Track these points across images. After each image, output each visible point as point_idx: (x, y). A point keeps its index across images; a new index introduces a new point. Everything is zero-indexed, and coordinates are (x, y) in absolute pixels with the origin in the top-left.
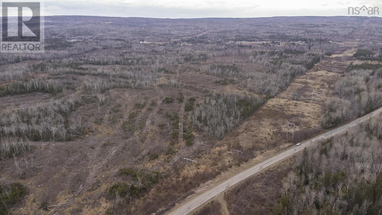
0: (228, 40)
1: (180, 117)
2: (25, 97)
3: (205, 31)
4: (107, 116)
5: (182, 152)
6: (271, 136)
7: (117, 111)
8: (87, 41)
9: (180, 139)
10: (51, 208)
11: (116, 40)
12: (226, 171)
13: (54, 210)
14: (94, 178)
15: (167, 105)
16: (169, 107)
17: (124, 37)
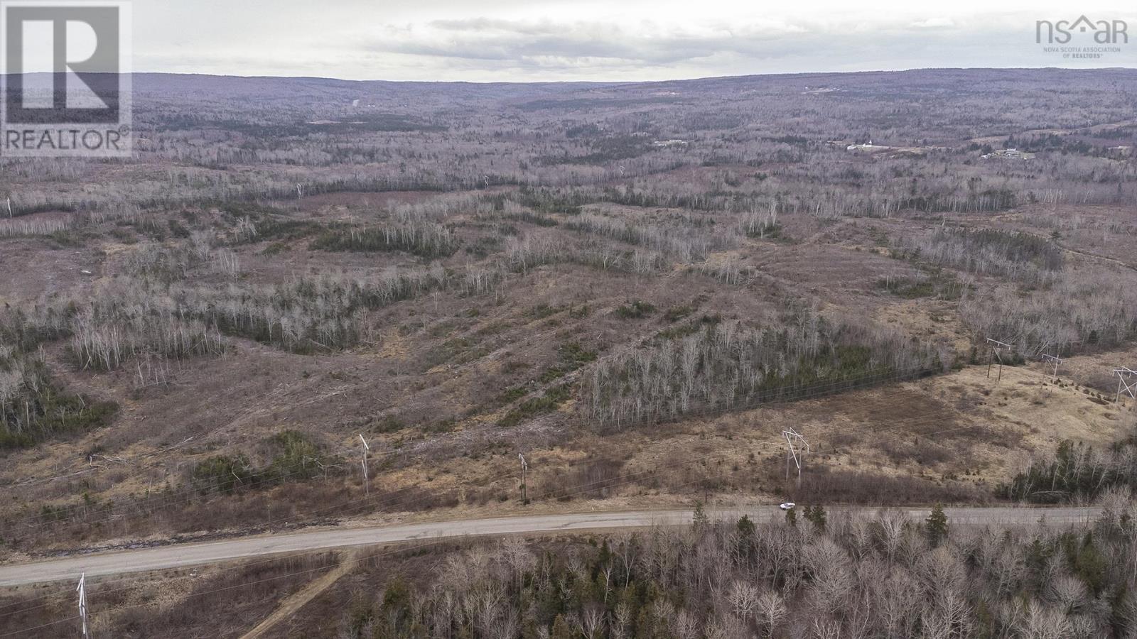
1: (602, 358)
4: (441, 321)
5: (464, 435)
6: (749, 462)
7: (477, 314)
8: (697, 144)
9: (510, 406)
10: (94, 459)
11: (781, 140)
12: (475, 505)
13: (95, 464)
14: (227, 432)
15: (613, 322)
16: (612, 326)
17: (815, 133)
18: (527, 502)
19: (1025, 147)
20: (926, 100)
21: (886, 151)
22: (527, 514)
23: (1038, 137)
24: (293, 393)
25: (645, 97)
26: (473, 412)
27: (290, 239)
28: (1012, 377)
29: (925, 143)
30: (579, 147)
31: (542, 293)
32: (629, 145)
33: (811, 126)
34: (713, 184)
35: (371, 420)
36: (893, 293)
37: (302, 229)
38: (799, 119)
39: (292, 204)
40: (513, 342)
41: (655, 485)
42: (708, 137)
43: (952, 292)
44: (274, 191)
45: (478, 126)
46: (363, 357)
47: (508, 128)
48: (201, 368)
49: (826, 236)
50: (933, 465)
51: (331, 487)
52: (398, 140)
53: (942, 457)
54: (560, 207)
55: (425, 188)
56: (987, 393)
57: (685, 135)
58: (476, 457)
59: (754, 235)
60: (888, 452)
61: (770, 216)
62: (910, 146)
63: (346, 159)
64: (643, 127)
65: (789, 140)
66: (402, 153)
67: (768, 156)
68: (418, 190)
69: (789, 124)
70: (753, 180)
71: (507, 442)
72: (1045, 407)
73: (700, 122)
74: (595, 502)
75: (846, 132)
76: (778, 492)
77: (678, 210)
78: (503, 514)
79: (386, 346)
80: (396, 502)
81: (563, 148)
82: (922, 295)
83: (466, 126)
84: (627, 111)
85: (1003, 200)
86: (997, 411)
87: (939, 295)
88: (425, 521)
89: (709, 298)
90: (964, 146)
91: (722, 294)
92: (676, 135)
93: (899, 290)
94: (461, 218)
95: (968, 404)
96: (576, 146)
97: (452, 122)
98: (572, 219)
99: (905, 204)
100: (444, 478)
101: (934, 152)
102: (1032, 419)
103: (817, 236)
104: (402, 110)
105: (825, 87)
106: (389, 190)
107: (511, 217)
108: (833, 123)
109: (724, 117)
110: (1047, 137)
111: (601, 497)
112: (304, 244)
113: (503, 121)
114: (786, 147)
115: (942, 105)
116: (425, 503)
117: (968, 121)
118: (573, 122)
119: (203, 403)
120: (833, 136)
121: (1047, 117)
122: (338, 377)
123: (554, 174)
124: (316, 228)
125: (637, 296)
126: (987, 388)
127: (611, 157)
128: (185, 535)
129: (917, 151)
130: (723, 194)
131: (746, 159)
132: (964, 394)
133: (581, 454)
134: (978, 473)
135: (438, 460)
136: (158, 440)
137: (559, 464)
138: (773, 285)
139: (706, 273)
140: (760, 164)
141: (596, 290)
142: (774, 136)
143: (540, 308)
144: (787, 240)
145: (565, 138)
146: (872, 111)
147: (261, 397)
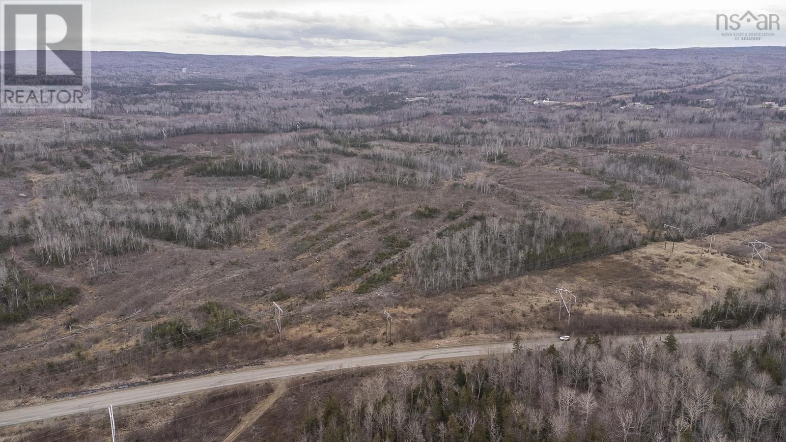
0: (764, 100)
1: (412, 246)
4: (295, 223)
5: (333, 300)
6: (531, 310)
7: (320, 218)
8: (435, 100)
9: (359, 280)
10: (73, 328)
11: (490, 98)
12: (356, 347)
13: (74, 331)
14: (165, 305)
15: (414, 221)
16: (414, 224)
17: (511, 93)
18: (392, 344)
19: (647, 101)
20: (577, 71)
21: (559, 104)
22: (394, 351)
23: (653, 95)
24: (206, 276)
25: (392, 67)
26: (335, 285)
27: (169, 168)
28: (681, 249)
29: (583, 99)
30: (355, 102)
31: (361, 203)
32: (390, 101)
33: (508, 88)
34: (453, 127)
35: (265, 293)
36: (589, 197)
37: (176, 161)
38: (500, 83)
39: (161, 144)
40: (350, 236)
41: (473, 328)
42: (441, 95)
43: (626, 195)
44: (145, 134)
45: (280, 87)
46: (247, 250)
47: (302, 89)
48: (133, 261)
49: (537, 161)
50: (646, 307)
51: (252, 339)
52: (225, 98)
53: (651, 302)
54: (354, 143)
55: (255, 131)
56: (667, 260)
57: (426, 94)
58: (347, 315)
59: (491, 160)
60: (616, 300)
61: (499, 148)
62: (574, 101)
63: (190, 111)
64: (396, 88)
65: (496, 97)
66: (231, 106)
67: (484, 108)
68: (250, 132)
69: (493, 87)
70: (479, 124)
71: (365, 304)
72: (706, 267)
73: (432, 85)
74: (436, 341)
75: (531, 92)
76: (555, 329)
77: (434, 145)
78: (377, 352)
79: (262, 241)
80: (301, 347)
81: (344, 103)
82: (607, 198)
83: (271, 87)
84: (382, 77)
85: (642, 136)
86: (676, 271)
87: (618, 198)
88: (325, 359)
89: (474, 203)
90: (607, 101)
91: (482, 201)
92: (420, 94)
93: (593, 195)
94: (289, 152)
95: (657, 267)
96: (353, 101)
97: (259, 84)
98: (366, 152)
99: (580, 140)
100: (328, 330)
101: (589, 105)
102: (699, 275)
103: (531, 161)
104: (220, 76)
105: (511, 62)
106: (229, 132)
107: (325, 150)
108: (521, 86)
109: (449, 81)
110: (659, 94)
111: (440, 338)
112: (181, 172)
113: (296, 83)
114: (493, 101)
115: (588, 74)
116: (322, 348)
117: (606, 84)
118: (347, 85)
119: (142, 286)
120: (523, 95)
121: (656, 81)
122: (235, 264)
123: (344, 120)
124: (186, 161)
125: (425, 203)
126: (666, 257)
127: (379, 109)
128: (157, 377)
129: (578, 104)
130: (463, 133)
131: (470, 110)
132: (653, 261)
133: (417, 310)
134: (676, 311)
135: (321, 318)
136: (115, 313)
137: (405, 318)
138: (512, 194)
139: (466, 187)
140: (480, 113)
141: (398, 200)
142: (485, 94)
143: (363, 212)
144: (513, 164)
145: (343, 96)
146: (544, 78)
147: (184, 280)
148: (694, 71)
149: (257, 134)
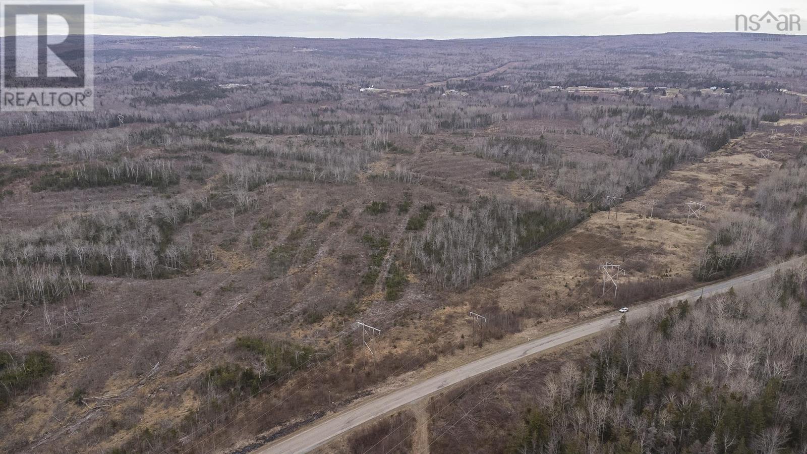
0: (549, 84)
1: (392, 243)
2: (106, 192)
3: (502, 65)
4: (246, 235)
5: (374, 312)
6: (570, 290)
7: (269, 225)
8: (257, 87)
9: (378, 286)
10: (87, 402)
11: (315, 85)
12: (449, 356)
13: (94, 405)
14: (185, 351)
15: (372, 218)
16: (375, 221)
17: (331, 79)
18: (481, 346)
21: (385, 92)
22: (489, 353)
24: (205, 309)
25: (173, 49)
26: (358, 296)
29: (403, 87)
30: (160, 89)
31: (300, 204)
32: (203, 88)
35: (292, 317)
36: (502, 178)
38: (312, 70)
40: (323, 242)
41: (538, 316)
42: (258, 82)
43: (527, 174)
46: (218, 272)
50: (646, 271)
51: (331, 369)
53: (644, 266)
56: (618, 228)
57: (239, 80)
58: (404, 325)
62: (397, 89)
65: (320, 84)
67: (318, 96)
68: (57, 131)
69: (308, 73)
71: (411, 310)
72: (655, 230)
73: (239, 71)
75: (350, 79)
76: (607, 303)
77: (305, 136)
79: (225, 260)
81: (146, 90)
82: (516, 178)
84: (169, 60)
85: (486, 120)
86: (635, 236)
87: (523, 177)
89: (412, 193)
90: (427, 88)
92: (232, 80)
93: (503, 176)
95: (617, 235)
96: (156, 88)
98: (240, 147)
99: (439, 125)
100: (402, 343)
101: (413, 92)
102: (655, 237)
105: (307, 48)
109: (254, 67)
110: (464, 82)
114: (319, 88)
115: (389, 63)
116: (415, 363)
117: (412, 72)
119: (132, 334)
120: (344, 82)
121: (452, 69)
123: (171, 111)
124: (19, 172)
126: (615, 225)
127: (201, 97)
128: (265, 434)
129: (403, 92)
130: (327, 123)
131: (305, 98)
132: (608, 230)
133: (465, 308)
134: (671, 270)
137: (463, 317)
138: (435, 181)
139: (386, 178)
140: (318, 101)
142: (306, 81)
143: (312, 214)
144: (405, 152)
146: (352, 66)
147: (181, 318)
148: (477, 60)
149: (67, 132)
